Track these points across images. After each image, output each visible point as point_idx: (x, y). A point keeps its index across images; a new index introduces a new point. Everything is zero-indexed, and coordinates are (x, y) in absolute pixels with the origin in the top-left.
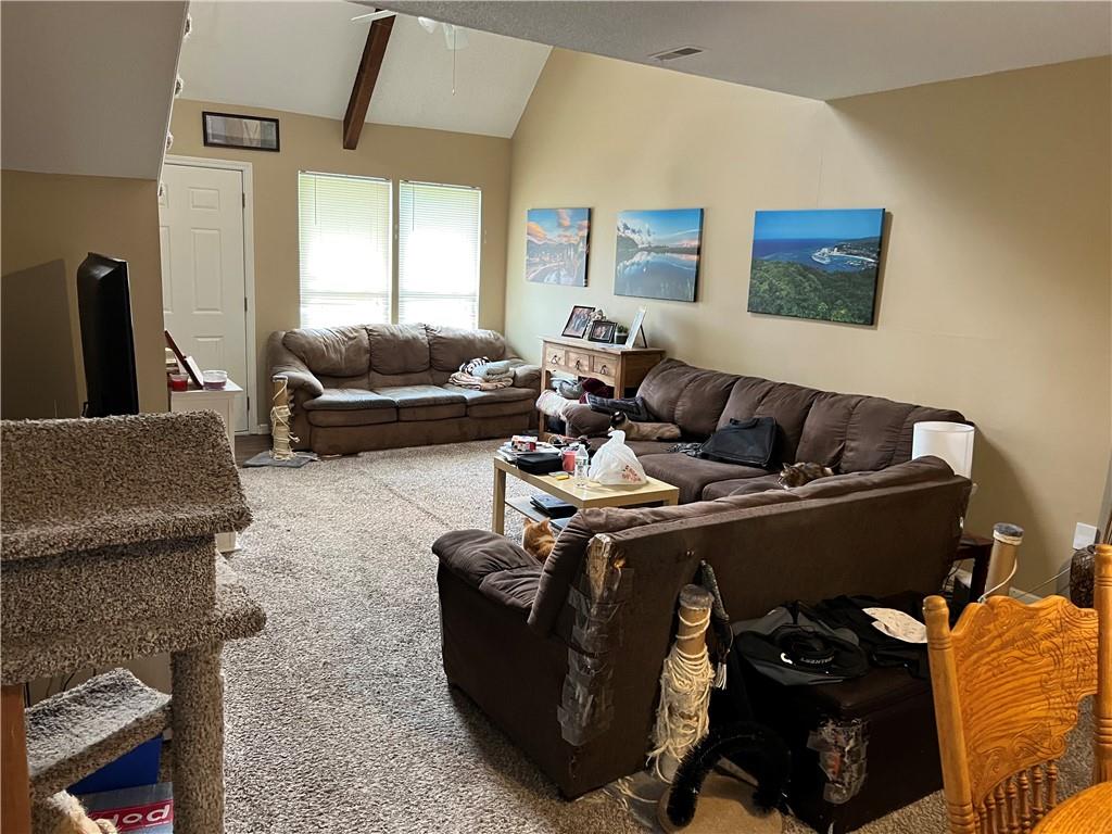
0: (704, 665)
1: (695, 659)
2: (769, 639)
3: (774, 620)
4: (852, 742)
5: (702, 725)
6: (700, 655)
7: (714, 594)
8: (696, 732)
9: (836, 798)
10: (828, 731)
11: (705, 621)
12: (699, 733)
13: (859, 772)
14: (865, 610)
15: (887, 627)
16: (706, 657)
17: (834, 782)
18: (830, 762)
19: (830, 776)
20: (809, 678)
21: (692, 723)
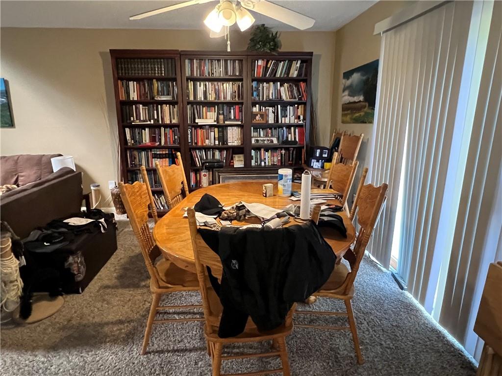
0: (14, 260)
1: (10, 259)
2: (37, 240)
3: (34, 235)
4: (80, 259)
5: (20, 283)
6: (11, 256)
7: (10, 232)
8: (18, 286)
9: (79, 279)
10: (71, 259)
11: (10, 243)
12: (20, 286)
13: (84, 267)
14: (64, 221)
15: (74, 224)
16: (14, 257)
17: (77, 274)
18: (75, 268)
19: (76, 273)
20: (58, 246)
21: (16, 283)
